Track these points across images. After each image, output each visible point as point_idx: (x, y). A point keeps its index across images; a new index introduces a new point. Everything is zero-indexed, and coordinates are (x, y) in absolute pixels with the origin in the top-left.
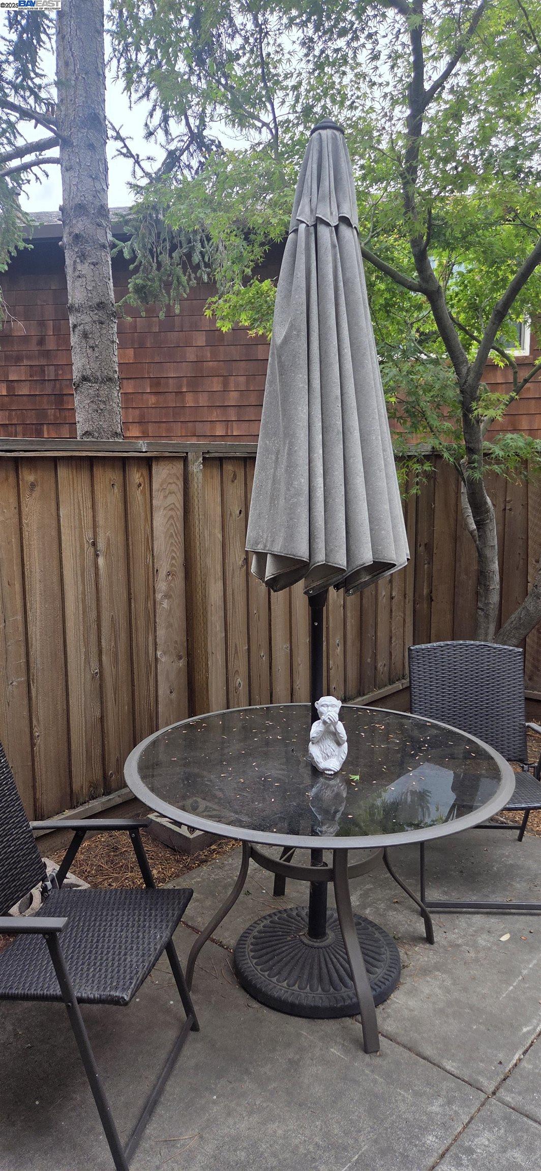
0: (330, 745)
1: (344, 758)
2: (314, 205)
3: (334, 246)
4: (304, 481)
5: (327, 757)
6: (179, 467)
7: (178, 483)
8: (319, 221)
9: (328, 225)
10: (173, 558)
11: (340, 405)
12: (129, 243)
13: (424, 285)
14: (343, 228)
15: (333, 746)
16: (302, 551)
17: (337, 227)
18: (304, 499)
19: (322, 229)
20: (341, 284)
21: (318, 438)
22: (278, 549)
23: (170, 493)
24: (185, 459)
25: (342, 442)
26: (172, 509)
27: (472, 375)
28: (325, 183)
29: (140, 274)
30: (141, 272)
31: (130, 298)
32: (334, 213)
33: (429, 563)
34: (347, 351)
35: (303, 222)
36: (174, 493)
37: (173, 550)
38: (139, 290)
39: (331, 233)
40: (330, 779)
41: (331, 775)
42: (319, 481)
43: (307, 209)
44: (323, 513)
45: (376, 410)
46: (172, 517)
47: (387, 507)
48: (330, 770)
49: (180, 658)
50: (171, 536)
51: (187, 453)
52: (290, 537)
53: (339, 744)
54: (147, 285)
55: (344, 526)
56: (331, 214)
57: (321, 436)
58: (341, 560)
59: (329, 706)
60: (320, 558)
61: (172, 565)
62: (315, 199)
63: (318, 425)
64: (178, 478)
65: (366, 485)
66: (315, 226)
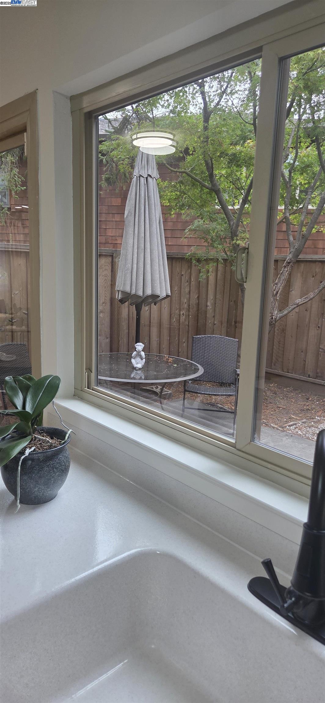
0: (138, 359)
1: (143, 364)
2: (139, 170)
3: (145, 184)
4: (130, 265)
5: (137, 363)
6: (110, 259)
7: (109, 266)
8: (141, 176)
9: (143, 177)
10: (106, 296)
11: (143, 240)
12: (105, 157)
13: (213, 188)
14: (149, 178)
15: (140, 359)
16: (128, 289)
17: (147, 178)
18: (129, 271)
19: (141, 178)
20: (147, 198)
21: (136, 251)
22: (121, 289)
23: (105, 270)
24: (112, 256)
25: (143, 253)
26: (106, 276)
27: (234, 225)
28: (143, 162)
29: (108, 172)
30: (108, 171)
31: (102, 183)
32: (146, 173)
33: (235, 310)
34: (147, 221)
35: (135, 176)
36: (107, 270)
37: (106, 294)
38: (107, 180)
39: (144, 180)
40: (137, 371)
41: (138, 369)
42: (135, 266)
43: (137, 171)
44: (135, 277)
45: (156, 242)
46: (105, 280)
47: (158, 276)
48: (137, 367)
49: (107, 338)
50: (105, 287)
51: (113, 253)
52: (124, 284)
53: (142, 359)
54: (111, 178)
55: (142, 282)
56: (145, 173)
57: (137, 250)
58: (140, 293)
59: (140, 346)
60: (133, 292)
61: (105, 299)
62: (140, 168)
63: (136, 246)
64: (109, 264)
65: (151, 268)
66: (140, 177)
